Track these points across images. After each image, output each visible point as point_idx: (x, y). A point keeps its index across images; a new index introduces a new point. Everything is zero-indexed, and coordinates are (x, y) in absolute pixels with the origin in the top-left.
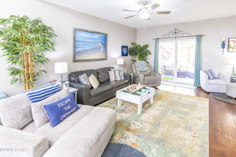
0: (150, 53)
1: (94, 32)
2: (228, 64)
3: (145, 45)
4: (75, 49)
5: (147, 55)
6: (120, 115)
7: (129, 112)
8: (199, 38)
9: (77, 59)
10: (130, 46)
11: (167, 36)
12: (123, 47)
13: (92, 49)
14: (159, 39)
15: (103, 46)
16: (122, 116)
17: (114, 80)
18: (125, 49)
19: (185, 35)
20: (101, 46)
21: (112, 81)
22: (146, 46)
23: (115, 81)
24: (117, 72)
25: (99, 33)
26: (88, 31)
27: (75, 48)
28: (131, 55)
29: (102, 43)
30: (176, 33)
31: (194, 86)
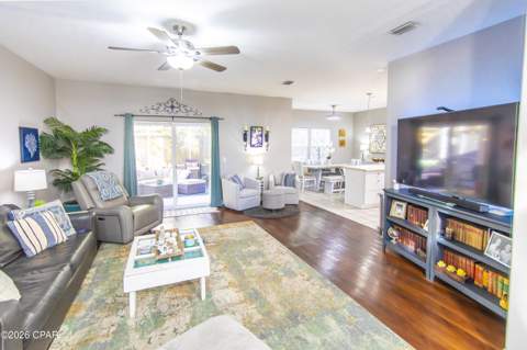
0: (110, 151)
2: (252, 164)
3: (89, 127)
5: (101, 156)
6: (166, 332)
7: (178, 311)
8: (215, 121)
10: (42, 129)
11: (153, 112)
12: (25, 132)
14: (135, 118)
16: (172, 329)
17: (44, 248)
18: (30, 139)
19: (191, 114)
21: (39, 250)
22: (95, 132)
23: (48, 249)
24: (49, 216)
28: (48, 156)
30: (172, 107)
31: (212, 206)
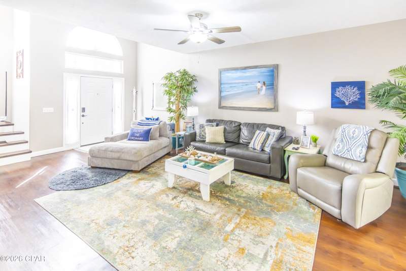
1: (246, 68)
4: (221, 94)
9: (223, 104)
12: (337, 85)
13: (243, 92)
15: (266, 86)
18: (347, 90)
20: (262, 87)
25: (256, 67)
26: (236, 69)
27: (220, 92)
29: (264, 82)
